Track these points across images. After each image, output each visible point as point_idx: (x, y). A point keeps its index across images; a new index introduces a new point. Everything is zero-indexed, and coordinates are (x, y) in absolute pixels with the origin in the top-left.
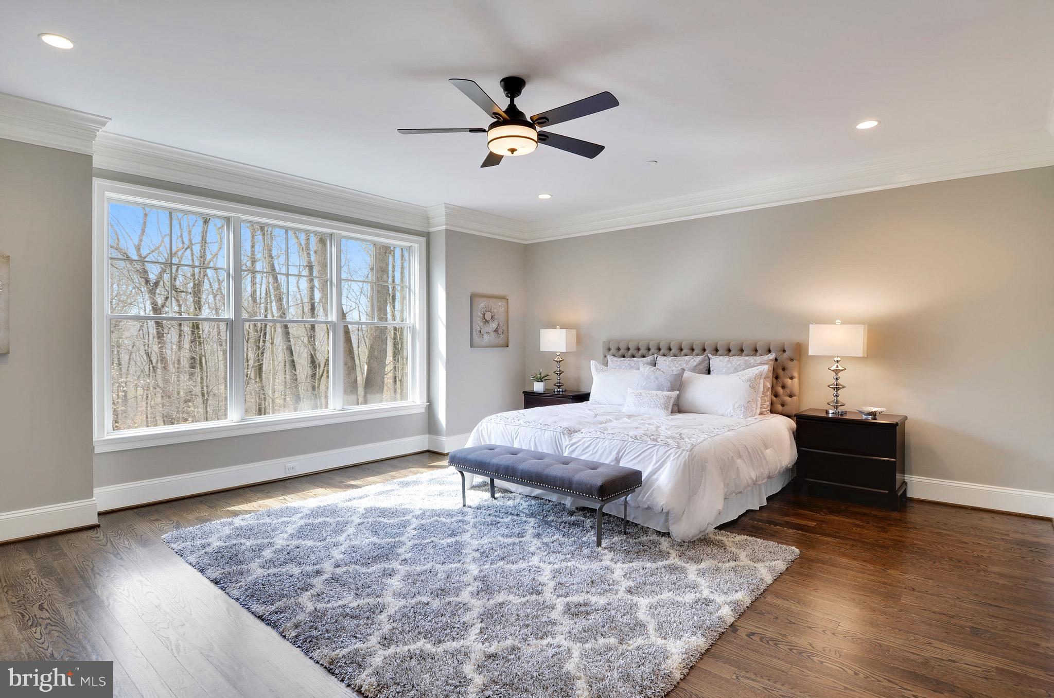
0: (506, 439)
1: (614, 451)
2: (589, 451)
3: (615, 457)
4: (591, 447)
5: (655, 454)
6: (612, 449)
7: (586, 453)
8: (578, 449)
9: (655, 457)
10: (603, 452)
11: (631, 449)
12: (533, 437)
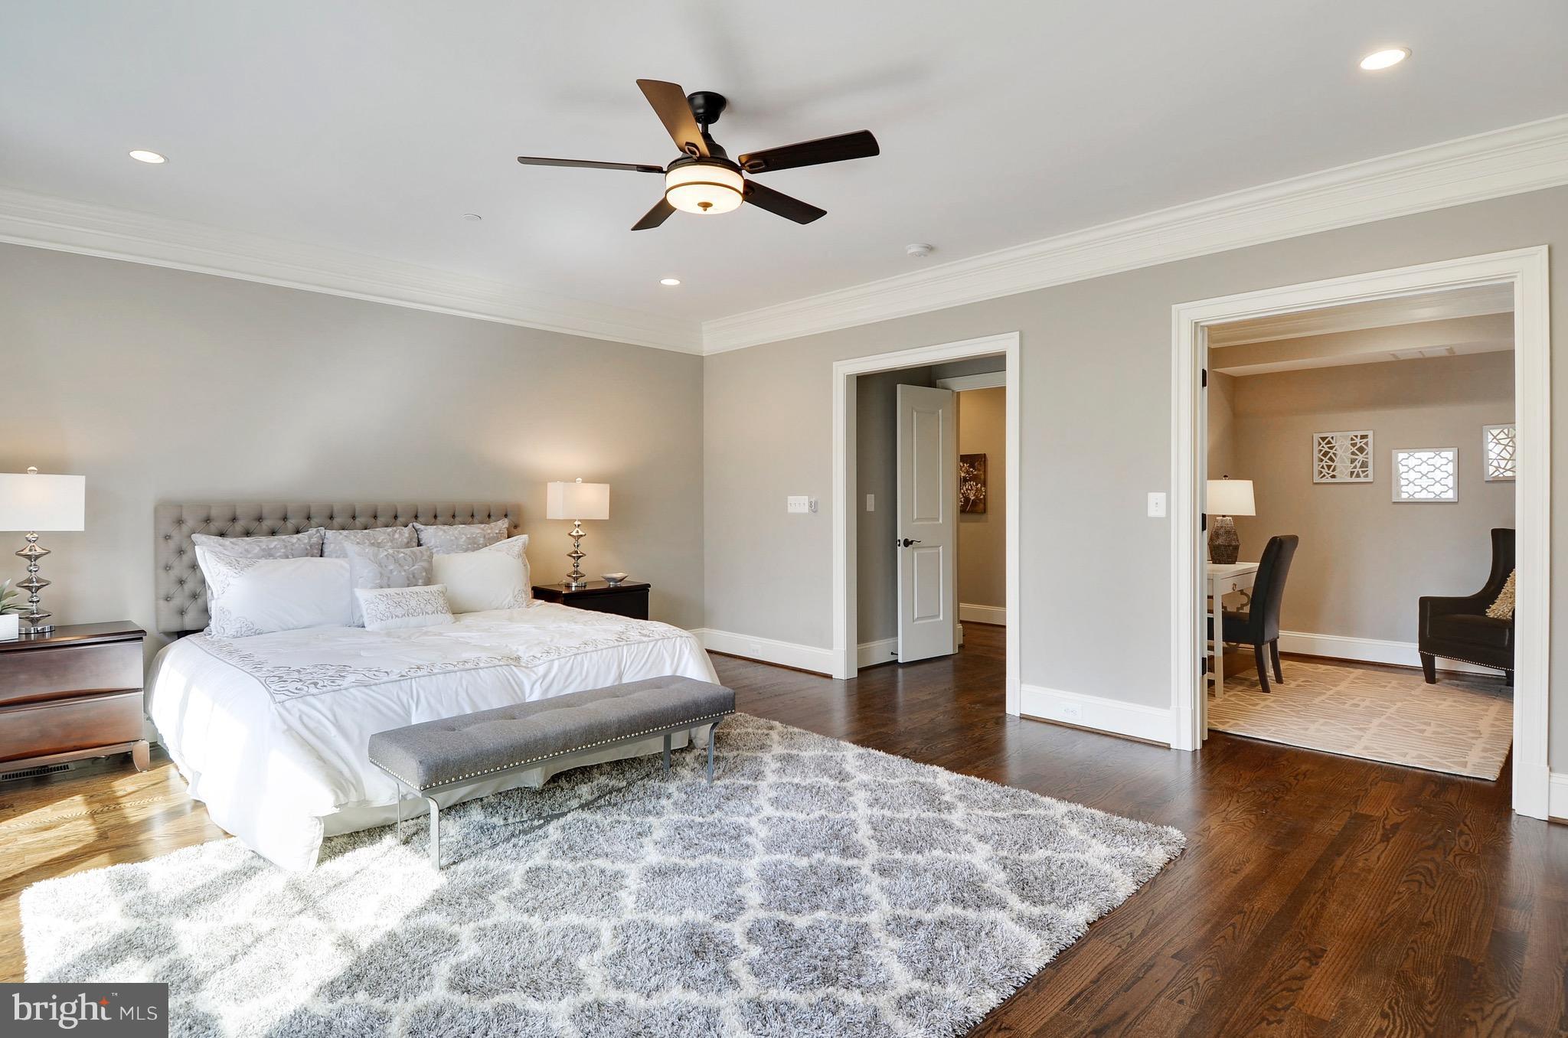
0: (391, 714)
1: (613, 665)
2: (576, 677)
3: (617, 674)
4: (576, 672)
5: (664, 651)
6: (609, 664)
7: (571, 683)
8: (555, 683)
9: (666, 655)
10: (598, 672)
11: (634, 655)
12: (459, 689)
